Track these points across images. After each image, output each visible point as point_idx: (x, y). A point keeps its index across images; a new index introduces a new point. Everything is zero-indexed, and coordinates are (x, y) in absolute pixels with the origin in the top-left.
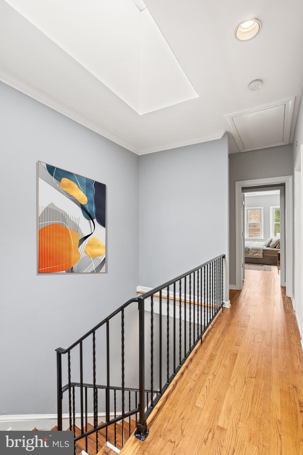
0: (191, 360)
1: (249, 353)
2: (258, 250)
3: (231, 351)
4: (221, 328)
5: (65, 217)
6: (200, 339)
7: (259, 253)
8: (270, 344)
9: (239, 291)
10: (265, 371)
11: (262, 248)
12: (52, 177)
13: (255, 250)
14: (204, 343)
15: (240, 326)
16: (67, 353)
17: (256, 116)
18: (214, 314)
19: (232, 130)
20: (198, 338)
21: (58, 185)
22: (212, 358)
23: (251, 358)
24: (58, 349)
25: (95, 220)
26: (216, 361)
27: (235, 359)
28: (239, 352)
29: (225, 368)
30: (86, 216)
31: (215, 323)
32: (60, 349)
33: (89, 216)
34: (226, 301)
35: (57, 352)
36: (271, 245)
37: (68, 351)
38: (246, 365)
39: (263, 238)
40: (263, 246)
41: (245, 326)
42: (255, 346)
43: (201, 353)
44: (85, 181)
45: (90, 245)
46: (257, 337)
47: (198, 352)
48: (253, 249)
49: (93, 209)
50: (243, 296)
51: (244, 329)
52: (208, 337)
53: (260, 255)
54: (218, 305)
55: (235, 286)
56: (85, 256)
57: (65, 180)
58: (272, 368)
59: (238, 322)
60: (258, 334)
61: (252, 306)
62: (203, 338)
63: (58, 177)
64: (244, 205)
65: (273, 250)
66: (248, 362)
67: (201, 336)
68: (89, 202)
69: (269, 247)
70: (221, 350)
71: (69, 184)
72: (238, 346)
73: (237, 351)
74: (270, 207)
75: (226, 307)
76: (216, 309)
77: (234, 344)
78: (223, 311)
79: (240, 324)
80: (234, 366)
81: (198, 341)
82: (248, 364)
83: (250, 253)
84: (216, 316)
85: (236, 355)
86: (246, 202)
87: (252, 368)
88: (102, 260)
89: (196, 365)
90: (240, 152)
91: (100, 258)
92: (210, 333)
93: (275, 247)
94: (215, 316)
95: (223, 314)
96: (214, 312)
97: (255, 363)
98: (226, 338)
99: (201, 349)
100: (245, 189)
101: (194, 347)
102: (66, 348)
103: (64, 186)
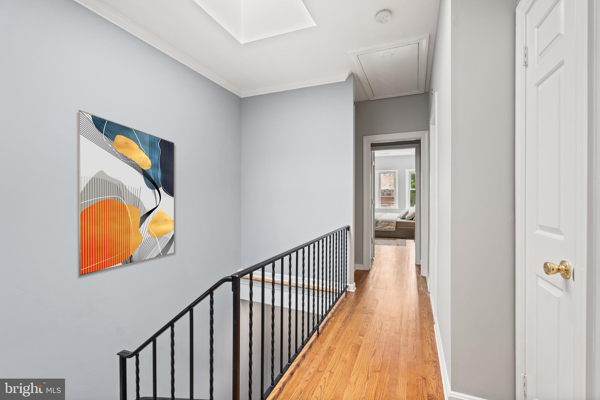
0: (304, 356)
1: (375, 343)
2: (390, 222)
3: (353, 342)
4: (342, 316)
5: (121, 189)
6: (315, 331)
7: (391, 226)
8: (400, 331)
9: (367, 272)
10: (392, 363)
11: (395, 220)
12: (101, 134)
13: (385, 222)
14: (321, 335)
15: (365, 312)
16: (134, 358)
17: (385, 55)
18: (334, 300)
19: (359, 72)
20: (313, 329)
21: (110, 146)
22: (330, 352)
23: (376, 350)
24: (121, 352)
25: (161, 189)
26: (335, 355)
27: (358, 352)
28: (363, 343)
29: (345, 363)
30: (149, 185)
31: (335, 310)
32: (124, 352)
33: (153, 184)
34: (350, 283)
35: (120, 357)
36: (406, 217)
37: (136, 353)
38: (370, 358)
39: (397, 208)
40: (397, 217)
41: (371, 313)
42: (382, 334)
43: (316, 347)
44: (148, 139)
45: (154, 222)
46: (385, 324)
47: (313, 347)
48: (382, 221)
49: (158, 175)
50: (371, 277)
51: (370, 316)
52: (326, 328)
53: (393, 228)
54: (340, 289)
55: (362, 265)
56: (148, 237)
57: (120, 139)
58: (400, 359)
59: (363, 308)
60: (386, 321)
61: (381, 289)
62: (320, 330)
63: (110, 134)
64: (374, 166)
65: (410, 222)
66: (372, 354)
67: (318, 327)
68: (154, 166)
69: (405, 219)
70: (342, 342)
71: (127, 143)
72: (362, 336)
73: (361, 342)
74: (406, 170)
75: (350, 291)
76: (337, 294)
77: (357, 334)
78: (346, 295)
79: (366, 310)
80: (355, 360)
81: (313, 333)
82: (372, 357)
83: (379, 226)
84: (338, 303)
85: (358, 347)
86: (377, 163)
87: (377, 360)
88: (170, 238)
89: (310, 361)
90: (369, 100)
91: (167, 236)
92: (329, 323)
93: (412, 219)
94: (336, 302)
95: (347, 300)
96: (335, 298)
97: (381, 354)
98: (349, 328)
99: (316, 343)
100: (375, 146)
101: (308, 340)
102: (132, 350)
103: (119, 146)
